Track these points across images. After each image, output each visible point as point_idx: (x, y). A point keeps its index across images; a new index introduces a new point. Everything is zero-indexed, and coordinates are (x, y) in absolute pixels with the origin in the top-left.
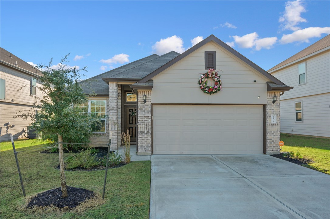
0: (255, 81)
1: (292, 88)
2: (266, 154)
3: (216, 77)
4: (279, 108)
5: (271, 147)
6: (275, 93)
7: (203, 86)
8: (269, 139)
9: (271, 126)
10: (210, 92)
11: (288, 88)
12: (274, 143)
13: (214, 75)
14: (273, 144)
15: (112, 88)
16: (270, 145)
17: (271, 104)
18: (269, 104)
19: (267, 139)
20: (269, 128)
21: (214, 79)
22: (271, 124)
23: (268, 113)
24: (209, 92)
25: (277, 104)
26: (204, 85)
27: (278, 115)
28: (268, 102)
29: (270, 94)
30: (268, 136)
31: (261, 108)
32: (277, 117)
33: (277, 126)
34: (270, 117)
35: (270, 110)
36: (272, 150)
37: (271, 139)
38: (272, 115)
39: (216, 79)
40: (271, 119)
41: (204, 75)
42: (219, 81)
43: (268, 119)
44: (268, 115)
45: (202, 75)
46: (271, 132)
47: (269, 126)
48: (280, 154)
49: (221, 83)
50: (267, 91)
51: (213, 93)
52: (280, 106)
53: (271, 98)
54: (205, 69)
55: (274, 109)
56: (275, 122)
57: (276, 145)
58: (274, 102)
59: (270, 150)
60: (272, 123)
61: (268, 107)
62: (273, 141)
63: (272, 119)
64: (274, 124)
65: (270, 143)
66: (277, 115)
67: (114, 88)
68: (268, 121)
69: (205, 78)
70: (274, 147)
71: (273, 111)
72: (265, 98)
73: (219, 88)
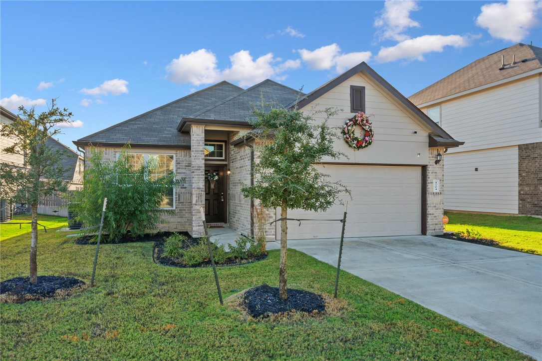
0: (416, 132)
1: (462, 143)
2: (426, 235)
3: (367, 124)
4: (443, 170)
5: (433, 224)
6: (438, 149)
7: (350, 137)
8: (430, 214)
9: (433, 196)
10: (359, 147)
11: (457, 144)
12: (437, 219)
13: (365, 122)
14: (435, 221)
15: (198, 135)
16: (432, 222)
17: (433, 165)
18: (430, 165)
19: (428, 214)
20: (430, 199)
21: (364, 127)
22: (433, 193)
23: (429, 178)
24: (357, 146)
25: (441, 165)
26: (352, 135)
27: (442, 180)
28: (429, 162)
29: (432, 151)
30: (429, 210)
31: (419, 169)
32: (440, 183)
33: (440, 195)
34: (432, 183)
35: (432, 173)
36: (434, 230)
37: (433, 214)
38: (434, 181)
39: (368, 127)
40: (432, 186)
41: (350, 120)
42: (371, 130)
43: (429, 186)
44: (429, 180)
45: (348, 121)
46: (433, 204)
47: (430, 196)
48: (443, 234)
49: (372, 133)
50: (429, 147)
51: (363, 147)
52: (443, 168)
53: (433, 157)
54: (351, 112)
55: (436, 173)
56: (438, 191)
57: (439, 222)
58: (437, 162)
59: (432, 230)
60: (435, 191)
61: (430, 169)
62: (435, 217)
63: (434, 186)
64: (436, 193)
65: (432, 219)
66: (440, 180)
67: (200, 135)
68: (429, 188)
69: (353, 126)
70: (436, 224)
71: (436, 175)
72: (426, 157)
73: (371, 141)
